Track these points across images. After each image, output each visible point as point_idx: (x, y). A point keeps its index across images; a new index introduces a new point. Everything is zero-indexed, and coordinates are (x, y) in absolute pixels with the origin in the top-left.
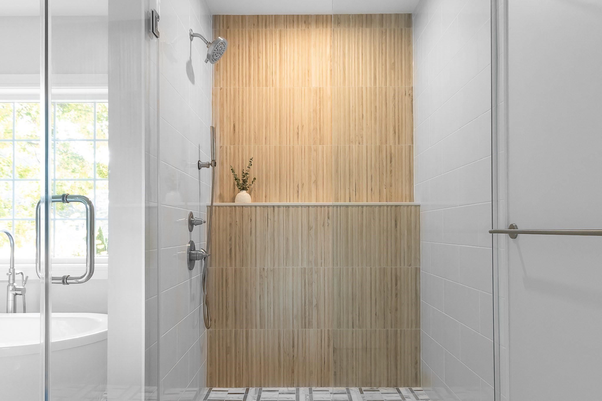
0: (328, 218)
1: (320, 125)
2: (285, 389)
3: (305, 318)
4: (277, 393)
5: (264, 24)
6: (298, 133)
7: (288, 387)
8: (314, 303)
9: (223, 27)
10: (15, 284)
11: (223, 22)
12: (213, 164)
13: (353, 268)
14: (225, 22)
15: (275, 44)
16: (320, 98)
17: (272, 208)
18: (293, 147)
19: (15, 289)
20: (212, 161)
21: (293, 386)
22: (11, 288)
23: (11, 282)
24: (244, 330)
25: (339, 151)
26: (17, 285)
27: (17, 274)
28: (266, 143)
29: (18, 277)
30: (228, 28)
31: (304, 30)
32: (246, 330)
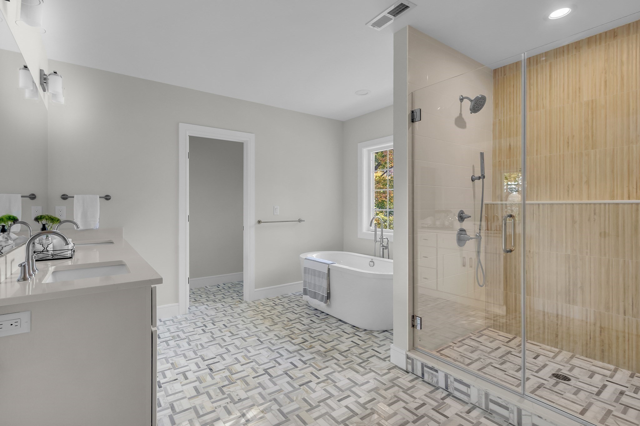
0: (595, 214)
1: (592, 132)
2: (548, 348)
3: (569, 295)
4: (538, 347)
5: (535, 63)
6: (568, 143)
7: (552, 346)
8: (579, 285)
9: (501, 75)
10: (383, 244)
11: (501, 72)
12: (482, 177)
13: (624, 261)
14: (503, 72)
15: (546, 75)
16: (592, 109)
17: (537, 206)
18: (563, 155)
19: (383, 246)
20: (482, 175)
21: (557, 348)
22: (381, 245)
23: (382, 242)
24: (514, 294)
25: (615, 152)
26: (385, 244)
27: (384, 238)
28: (537, 154)
29: (385, 240)
30: (505, 75)
31: (575, 55)
32: (515, 295)
